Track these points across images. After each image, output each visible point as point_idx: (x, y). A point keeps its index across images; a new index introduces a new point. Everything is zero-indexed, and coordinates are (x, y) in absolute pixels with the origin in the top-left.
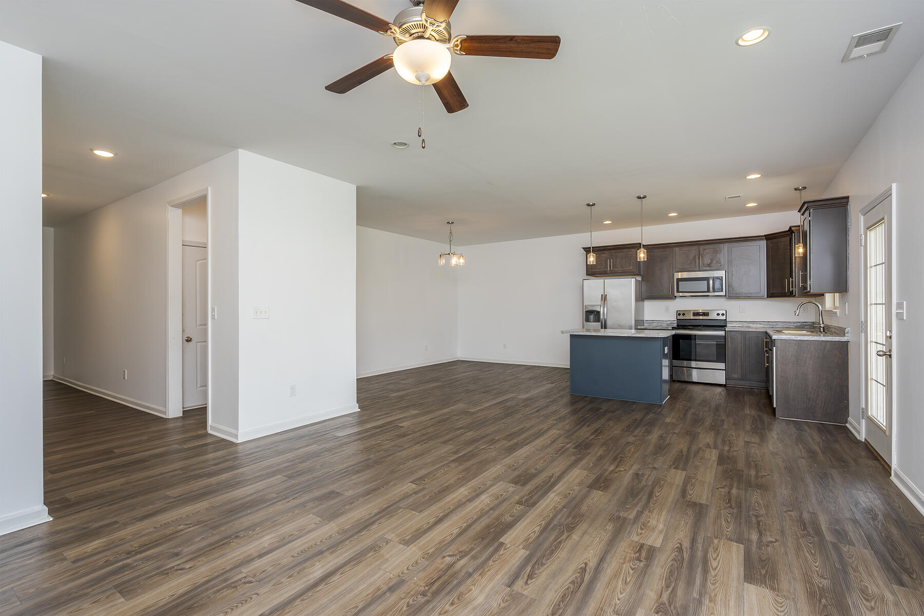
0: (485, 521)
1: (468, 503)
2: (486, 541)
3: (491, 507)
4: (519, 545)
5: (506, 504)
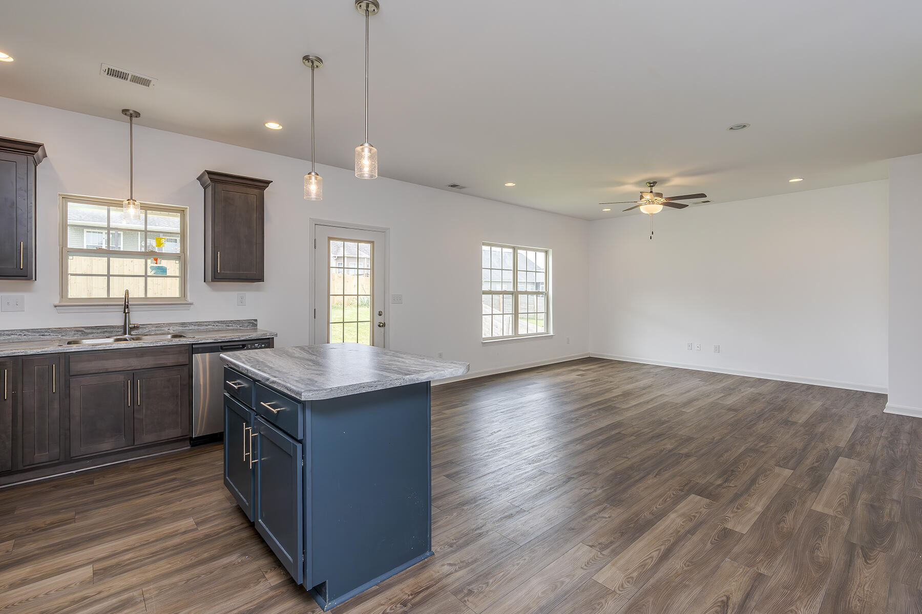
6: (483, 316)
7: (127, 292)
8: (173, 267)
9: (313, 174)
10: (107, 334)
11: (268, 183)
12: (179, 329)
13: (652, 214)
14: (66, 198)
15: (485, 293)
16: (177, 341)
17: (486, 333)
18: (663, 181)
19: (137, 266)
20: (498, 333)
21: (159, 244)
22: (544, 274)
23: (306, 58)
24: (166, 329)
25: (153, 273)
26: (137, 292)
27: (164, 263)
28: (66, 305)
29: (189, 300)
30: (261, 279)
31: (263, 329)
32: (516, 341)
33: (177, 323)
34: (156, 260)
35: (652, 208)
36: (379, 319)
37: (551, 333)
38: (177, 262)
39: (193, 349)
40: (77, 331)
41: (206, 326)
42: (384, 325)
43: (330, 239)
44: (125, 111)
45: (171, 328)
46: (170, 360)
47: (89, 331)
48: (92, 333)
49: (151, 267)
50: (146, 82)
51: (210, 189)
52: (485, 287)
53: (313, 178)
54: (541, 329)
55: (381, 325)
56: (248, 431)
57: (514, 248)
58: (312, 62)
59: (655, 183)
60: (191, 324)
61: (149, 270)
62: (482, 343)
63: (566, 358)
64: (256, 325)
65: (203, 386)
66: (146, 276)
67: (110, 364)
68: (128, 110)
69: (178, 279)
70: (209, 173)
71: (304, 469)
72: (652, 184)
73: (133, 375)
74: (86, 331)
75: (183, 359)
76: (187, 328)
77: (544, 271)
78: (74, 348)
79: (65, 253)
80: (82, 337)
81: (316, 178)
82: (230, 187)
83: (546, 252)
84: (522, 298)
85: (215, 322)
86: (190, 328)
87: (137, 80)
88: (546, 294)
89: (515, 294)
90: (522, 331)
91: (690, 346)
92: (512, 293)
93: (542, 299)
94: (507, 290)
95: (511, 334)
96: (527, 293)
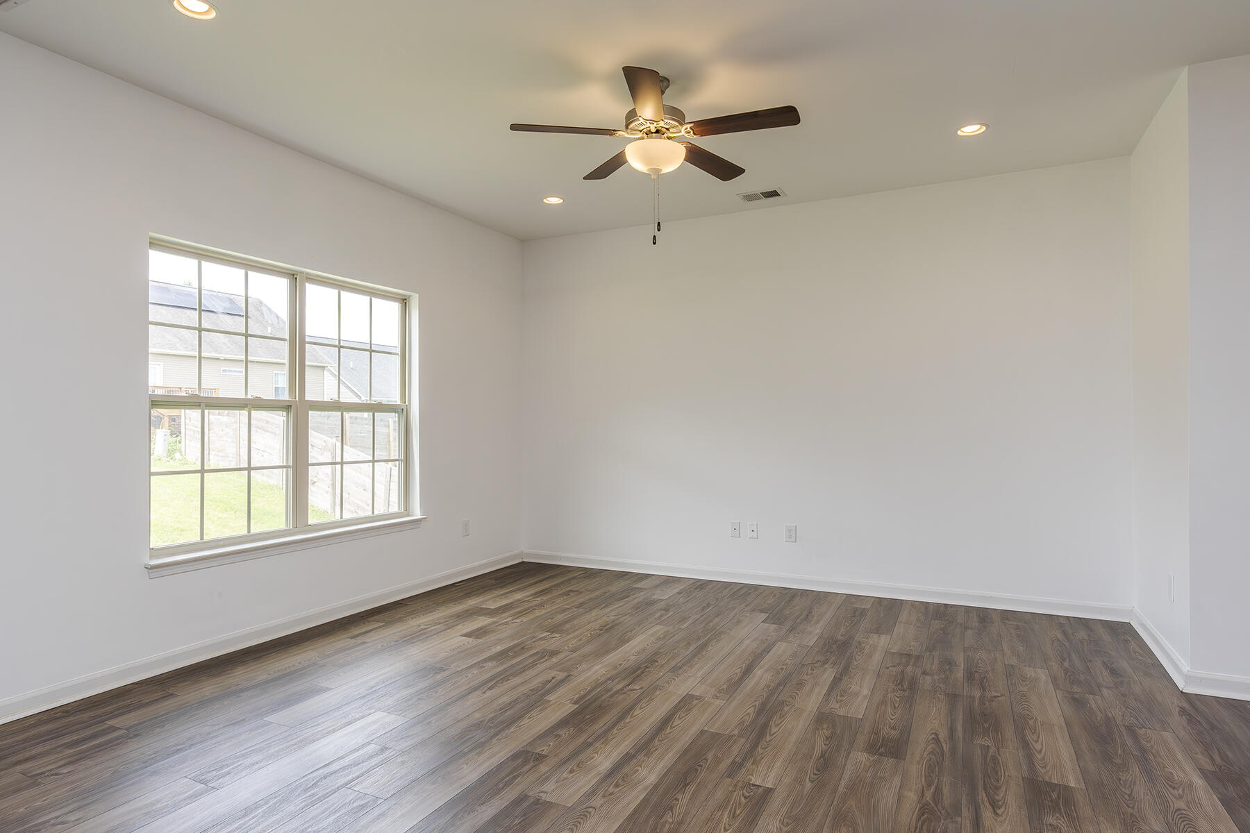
0: (599, 727)
1: (632, 752)
2: (597, 703)
3: (592, 748)
4: (553, 704)
5: (565, 753)
6: (155, 478)
22: (396, 360)
32: (302, 542)
37: (417, 514)
57: (293, 277)
62: (148, 567)
77: (398, 351)
83: (404, 302)
84: (321, 425)
88: (402, 410)
89: (297, 409)
90: (321, 513)
91: (737, 529)
92: (287, 407)
93: (389, 424)
94: (264, 398)
95: (283, 526)
96: (337, 406)
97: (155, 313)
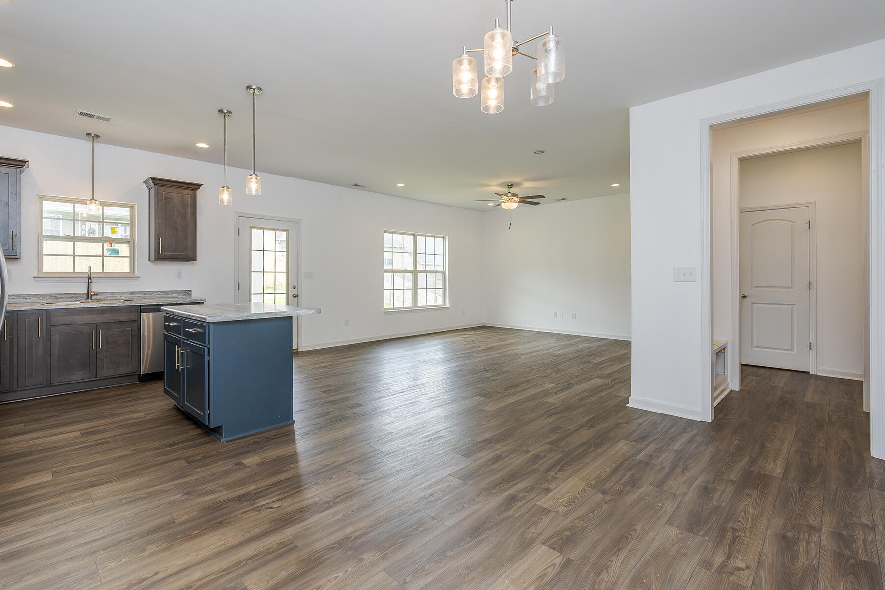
6: (385, 291)
7: (90, 268)
8: (124, 249)
9: (225, 188)
10: (74, 299)
11: (199, 186)
12: (130, 296)
13: (510, 209)
14: (42, 198)
15: (386, 271)
16: (128, 304)
17: (388, 304)
18: (518, 185)
19: (96, 248)
20: (398, 305)
21: (113, 231)
22: (442, 256)
23: (221, 111)
24: (119, 296)
25: (109, 253)
26: (96, 269)
27: (117, 246)
28: (42, 277)
29: (137, 274)
30: (194, 259)
31: (195, 296)
32: (416, 311)
33: (127, 292)
34: (111, 244)
35: (510, 205)
36: (293, 292)
37: (448, 306)
38: (128, 245)
39: (141, 309)
40: (51, 296)
41: (151, 294)
42: (297, 296)
43: (251, 227)
44: (89, 134)
45: (123, 295)
46: (123, 317)
47: (60, 296)
48: (63, 298)
49: (107, 249)
50: (108, 120)
51: (153, 191)
52: (387, 267)
53: (225, 190)
54: (440, 302)
55: (295, 296)
56: (178, 351)
57: (414, 235)
58: (225, 113)
59: (512, 186)
60: (139, 292)
61: (105, 251)
62: (384, 312)
63: (461, 326)
64: (191, 294)
65: (148, 338)
66: (103, 256)
67: (79, 319)
68: (90, 134)
69: (128, 258)
70: (153, 179)
71: (209, 361)
72: (511, 186)
73: (96, 326)
74: (58, 296)
75: (133, 316)
76: (135, 296)
77: (442, 254)
78: (53, 307)
79: (41, 238)
80: (55, 301)
81: (227, 191)
82: (169, 189)
83: (444, 238)
84: (421, 277)
85: (157, 292)
86: (138, 296)
87: (99, 118)
88: (443, 273)
89: (415, 273)
90: (421, 302)
91: (556, 314)
92: (412, 272)
93: (440, 276)
94: (408, 270)
95: (411, 306)
96: (426, 272)
97: (385, 249)
